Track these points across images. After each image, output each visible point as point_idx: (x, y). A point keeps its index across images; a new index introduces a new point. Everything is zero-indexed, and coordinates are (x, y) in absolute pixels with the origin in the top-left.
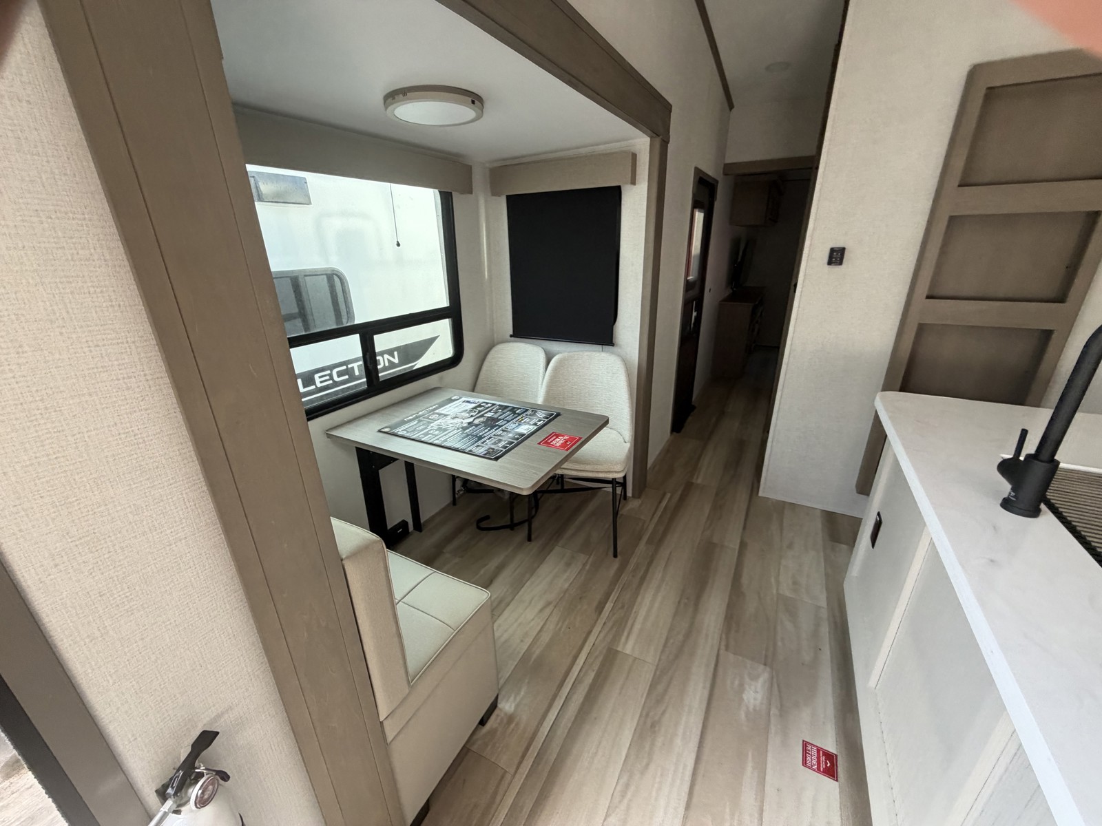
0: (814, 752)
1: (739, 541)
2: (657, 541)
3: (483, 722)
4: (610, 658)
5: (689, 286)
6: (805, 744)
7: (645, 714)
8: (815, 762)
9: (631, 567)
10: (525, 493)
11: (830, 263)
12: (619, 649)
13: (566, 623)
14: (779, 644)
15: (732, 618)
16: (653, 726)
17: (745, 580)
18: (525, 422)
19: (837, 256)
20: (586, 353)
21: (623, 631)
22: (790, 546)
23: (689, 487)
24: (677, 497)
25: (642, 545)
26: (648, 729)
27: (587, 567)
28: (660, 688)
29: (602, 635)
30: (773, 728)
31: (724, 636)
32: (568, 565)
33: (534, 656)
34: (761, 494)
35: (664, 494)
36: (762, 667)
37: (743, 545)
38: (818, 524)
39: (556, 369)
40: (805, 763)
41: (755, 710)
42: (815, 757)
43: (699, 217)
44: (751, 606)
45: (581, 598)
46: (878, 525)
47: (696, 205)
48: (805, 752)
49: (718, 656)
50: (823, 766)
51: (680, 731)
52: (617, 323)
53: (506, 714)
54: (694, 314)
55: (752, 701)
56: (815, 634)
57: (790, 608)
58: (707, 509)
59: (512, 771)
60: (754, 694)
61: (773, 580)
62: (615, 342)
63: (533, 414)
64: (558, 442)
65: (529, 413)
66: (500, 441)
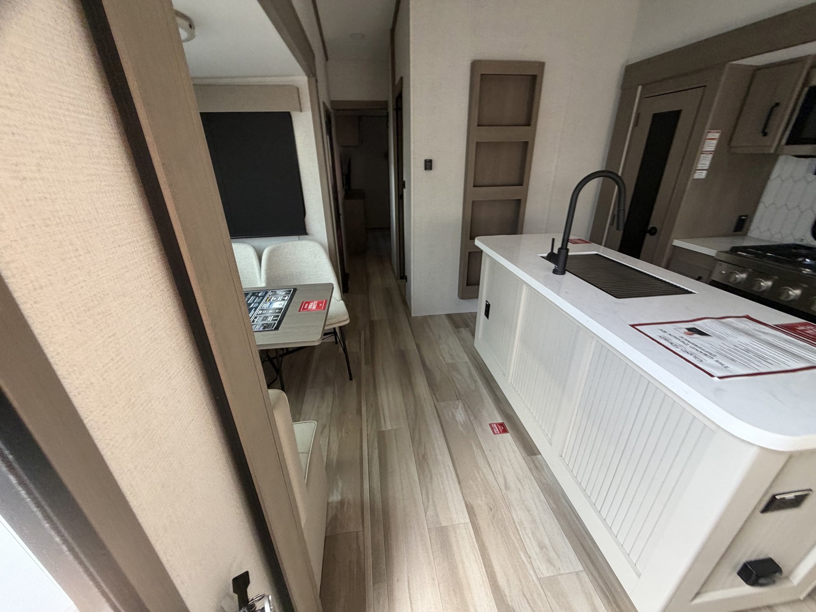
0: (496, 427)
1: (415, 344)
4: (382, 437)
6: (490, 425)
7: (417, 454)
8: (497, 430)
9: (364, 381)
10: (316, 344)
11: (426, 169)
12: (384, 429)
13: (344, 431)
14: (459, 387)
15: (432, 385)
16: (423, 457)
17: (428, 363)
18: (273, 300)
19: (428, 165)
20: (290, 243)
21: (380, 419)
22: (440, 338)
23: (371, 323)
24: (368, 332)
25: (364, 368)
26: (423, 461)
27: (337, 393)
28: (417, 437)
29: (369, 428)
30: (475, 426)
31: (434, 397)
32: (323, 397)
33: (335, 460)
34: (413, 315)
35: (360, 333)
36: (457, 402)
37: (418, 346)
38: (447, 322)
39: (269, 259)
40: (494, 433)
41: (464, 422)
42: (497, 428)
44: (438, 376)
45: (344, 413)
46: (488, 307)
48: (492, 429)
49: (435, 406)
50: (501, 430)
51: (438, 451)
52: (306, 217)
53: (337, 502)
55: (461, 419)
56: (471, 376)
57: (454, 367)
58: (389, 332)
59: (361, 529)
60: (460, 416)
61: (441, 358)
62: (308, 231)
63: (275, 294)
64: (313, 306)
65: (270, 293)
66: (267, 317)
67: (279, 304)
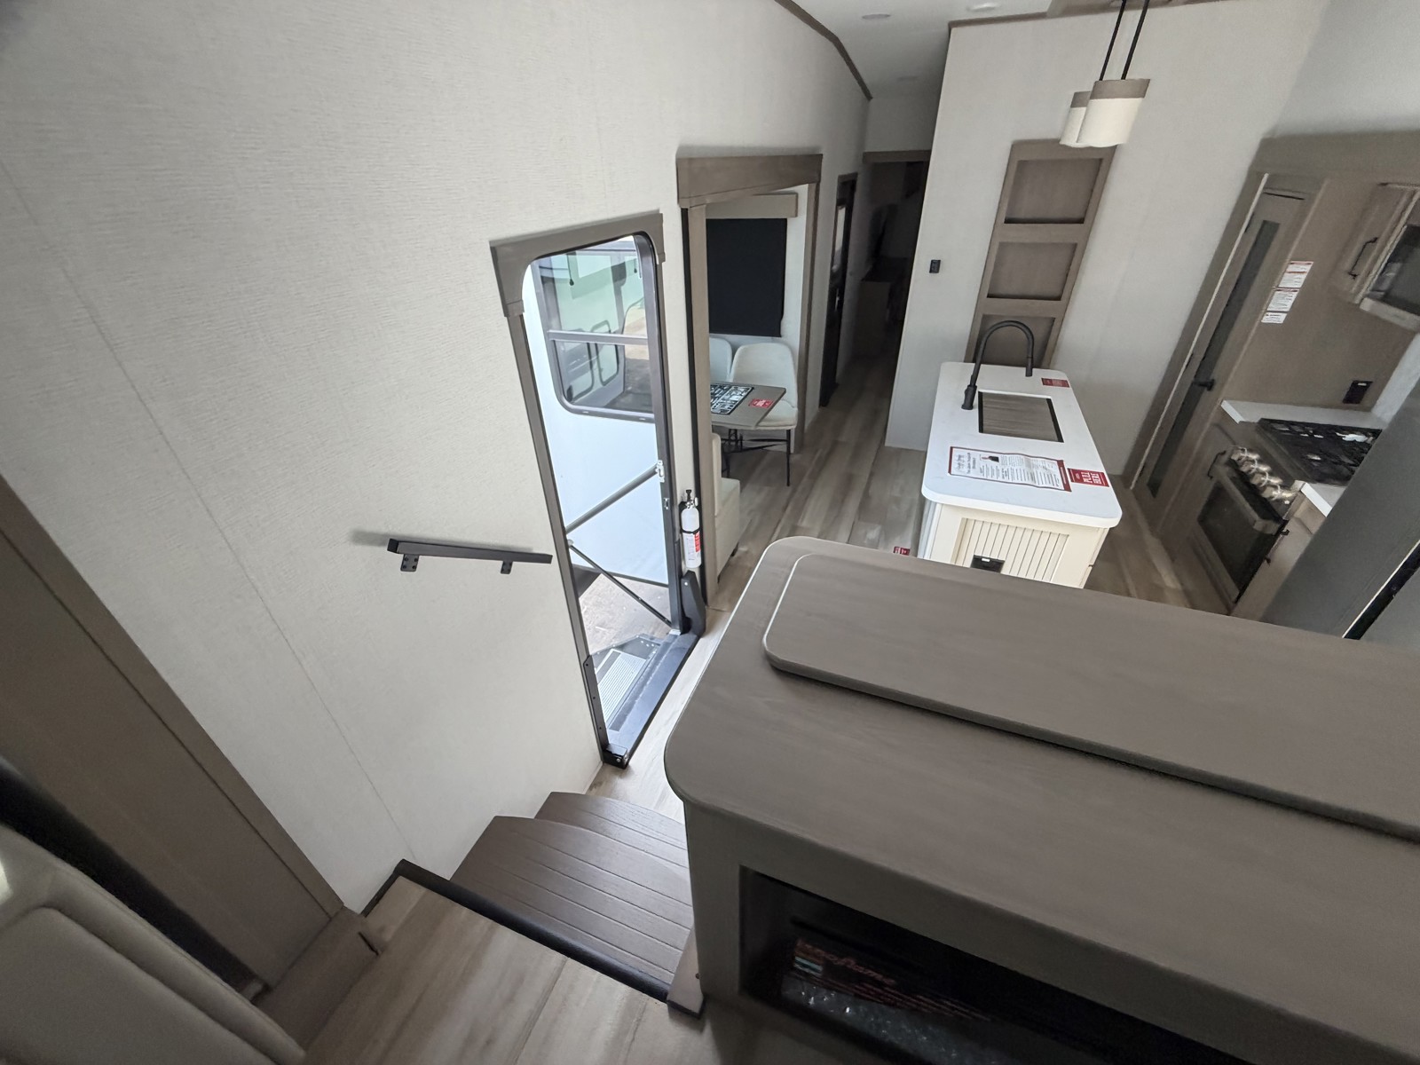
0: (899, 549)
1: (869, 472)
2: (815, 476)
3: (733, 554)
4: (794, 529)
5: (833, 276)
6: (896, 547)
8: (899, 552)
9: (798, 491)
11: (931, 271)
12: (799, 525)
13: (766, 517)
14: (891, 517)
17: (871, 491)
18: (733, 394)
19: (935, 266)
20: (762, 344)
21: (799, 518)
22: (903, 473)
23: (835, 444)
24: (827, 450)
25: (805, 479)
27: (773, 491)
31: (858, 517)
32: (759, 492)
33: (752, 531)
34: (886, 444)
35: (815, 452)
36: (878, 525)
37: (872, 474)
39: (740, 357)
41: (874, 538)
43: (842, 213)
44: (874, 502)
45: (772, 506)
47: (840, 203)
48: (895, 550)
49: (855, 521)
52: (784, 319)
53: (744, 552)
54: (837, 299)
56: (909, 511)
57: (897, 501)
58: (848, 457)
60: (873, 534)
62: (782, 333)
63: (736, 389)
64: (760, 404)
65: (733, 388)
66: (724, 405)
67: (736, 398)
